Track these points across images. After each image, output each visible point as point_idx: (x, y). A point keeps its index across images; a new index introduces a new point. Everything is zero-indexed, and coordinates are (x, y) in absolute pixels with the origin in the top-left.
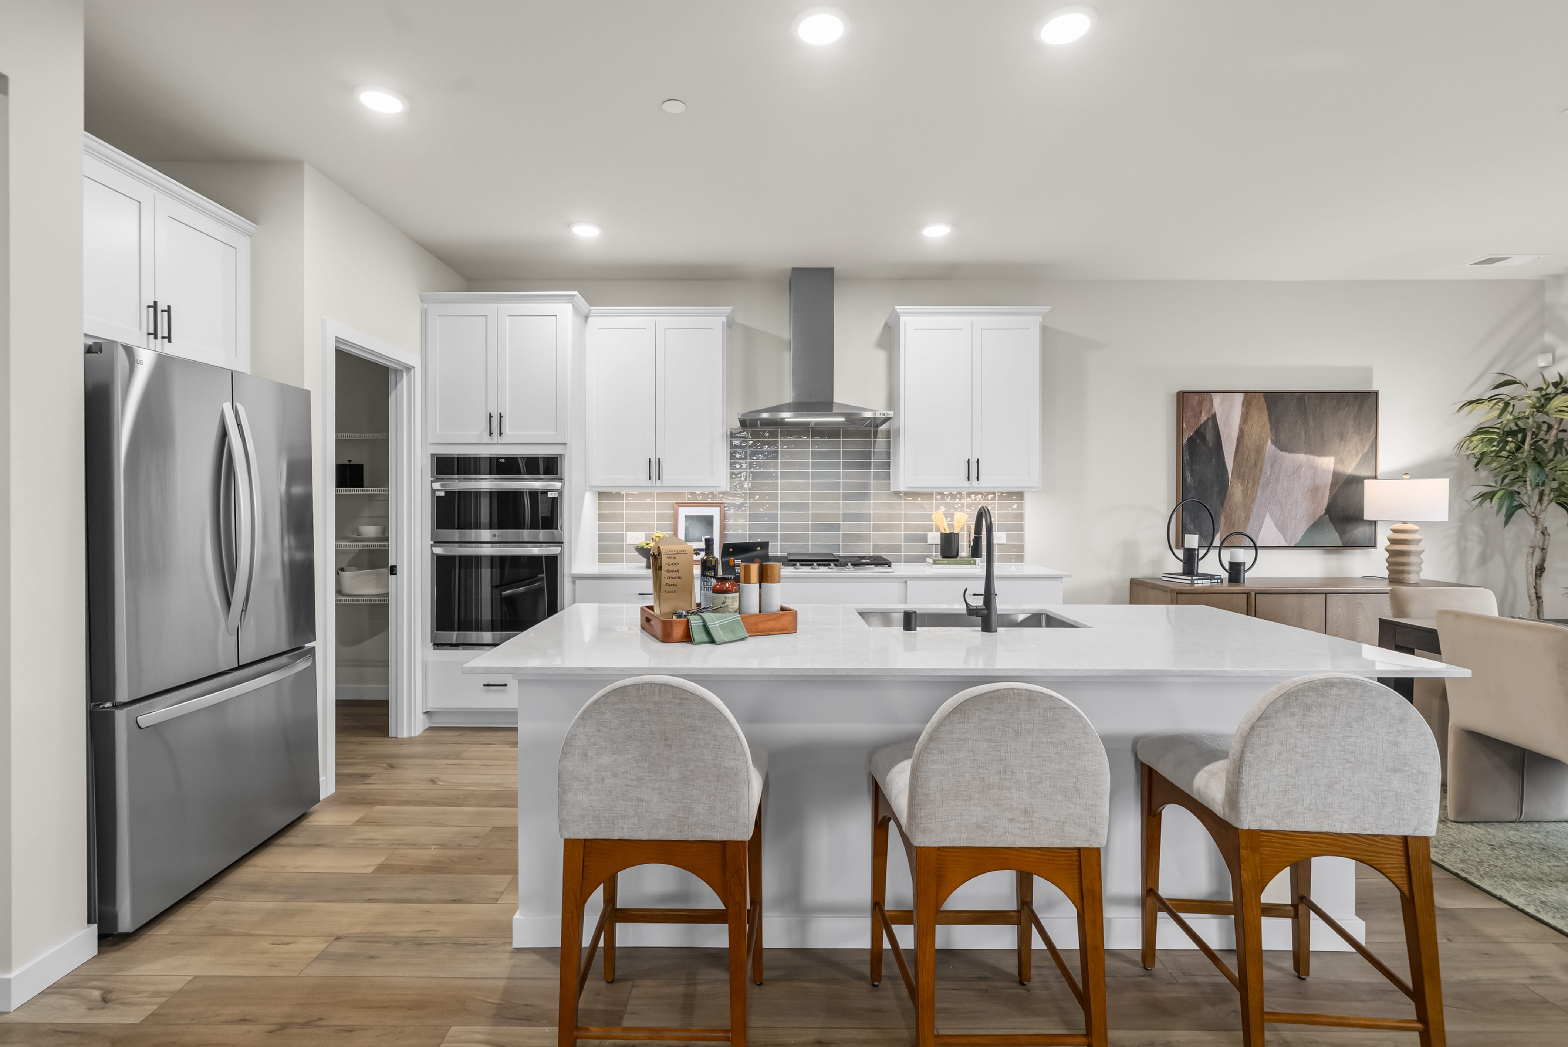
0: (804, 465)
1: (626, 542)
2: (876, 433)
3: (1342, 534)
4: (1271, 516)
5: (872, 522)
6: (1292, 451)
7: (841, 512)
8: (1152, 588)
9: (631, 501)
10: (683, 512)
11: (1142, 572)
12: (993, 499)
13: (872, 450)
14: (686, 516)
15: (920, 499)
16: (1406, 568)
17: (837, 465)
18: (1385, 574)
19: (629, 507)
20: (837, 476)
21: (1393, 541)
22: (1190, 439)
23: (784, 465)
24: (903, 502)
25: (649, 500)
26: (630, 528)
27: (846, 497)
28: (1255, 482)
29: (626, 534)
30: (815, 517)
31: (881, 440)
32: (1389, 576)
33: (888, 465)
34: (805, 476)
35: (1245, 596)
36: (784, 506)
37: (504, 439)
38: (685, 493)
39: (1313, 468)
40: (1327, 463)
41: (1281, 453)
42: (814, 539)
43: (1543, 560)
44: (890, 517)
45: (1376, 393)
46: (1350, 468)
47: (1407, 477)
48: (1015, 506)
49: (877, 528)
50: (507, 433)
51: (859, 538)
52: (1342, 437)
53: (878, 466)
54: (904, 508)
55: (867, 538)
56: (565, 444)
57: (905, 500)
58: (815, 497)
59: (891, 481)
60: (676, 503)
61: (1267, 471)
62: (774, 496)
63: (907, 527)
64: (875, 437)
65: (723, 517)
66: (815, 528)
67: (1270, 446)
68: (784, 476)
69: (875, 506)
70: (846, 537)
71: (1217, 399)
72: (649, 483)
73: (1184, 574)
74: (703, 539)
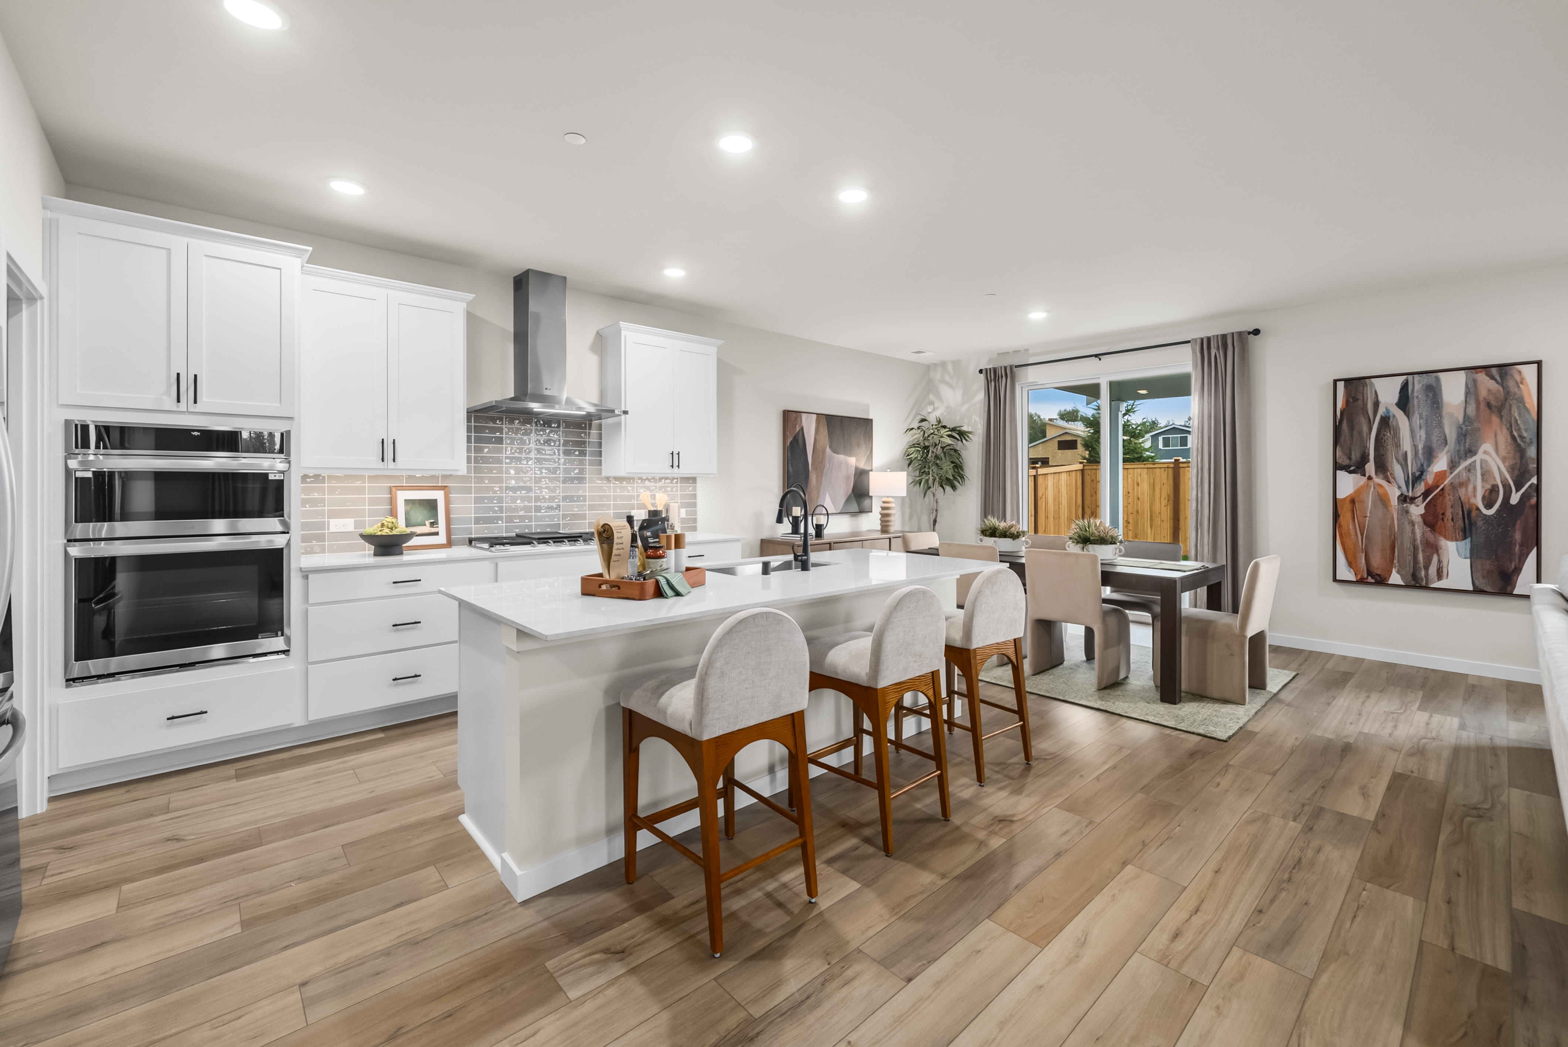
1: (329, 529)
2: (590, 425)
3: (859, 504)
4: (829, 494)
5: (587, 503)
6: (838, 453)
7: (561, 494)
8: (779, 544)
9: (334, 484)
10: (402, 496)
11: (766, 535)
12: (677, 483)
13: (587, 440)
14: (405, 500)
15: (625, 483)
16: (889, 524)
17: (558, 452)
18: (879, 527)
19: (332, 490)
20: (557, 461)
21: (883, 508)
22: (791, 443)
23: (508, 450)
24: (612, 485)
25: (358, 484)
26: (334, 515)
27: (565, 480)
28: (822, 472)
29: (329, 522)
30: (538, 499)
31: (594, 432)
32: (881, 529)
33: (600, 454)
35: (828, 545)
36: (510, 488)
37: (199, 408)
38: (403, 476)
39: (847, 464)
40: (852, 461)
41: (833, 454)
42: (537, 519)
43: (936, 516)
44: (601, 498)
45: (871, 420)
46: (862, 465)
47: (889, 470)
48: (691, 489)
49: (591, 508)
50: (204, 400)
51: (575, 517)
52: (859, 445)
53: (593, 454)
54: (613, 491)
55: (583, 517)
56: (292, 419)
57: (614, 483)
58: (538, 480)
59: (603, 467)
60: (393, 486)
61: (827, 465)
62: (499, 479)
63: (616, 507)
64: (590, 429)
65: (448, 503)
67: (828, 450)
68: (510, 460)
69: (587, 490)
71: (804, 416)
72: (381, 465)
73: (792, 533)
74: (427, 523)
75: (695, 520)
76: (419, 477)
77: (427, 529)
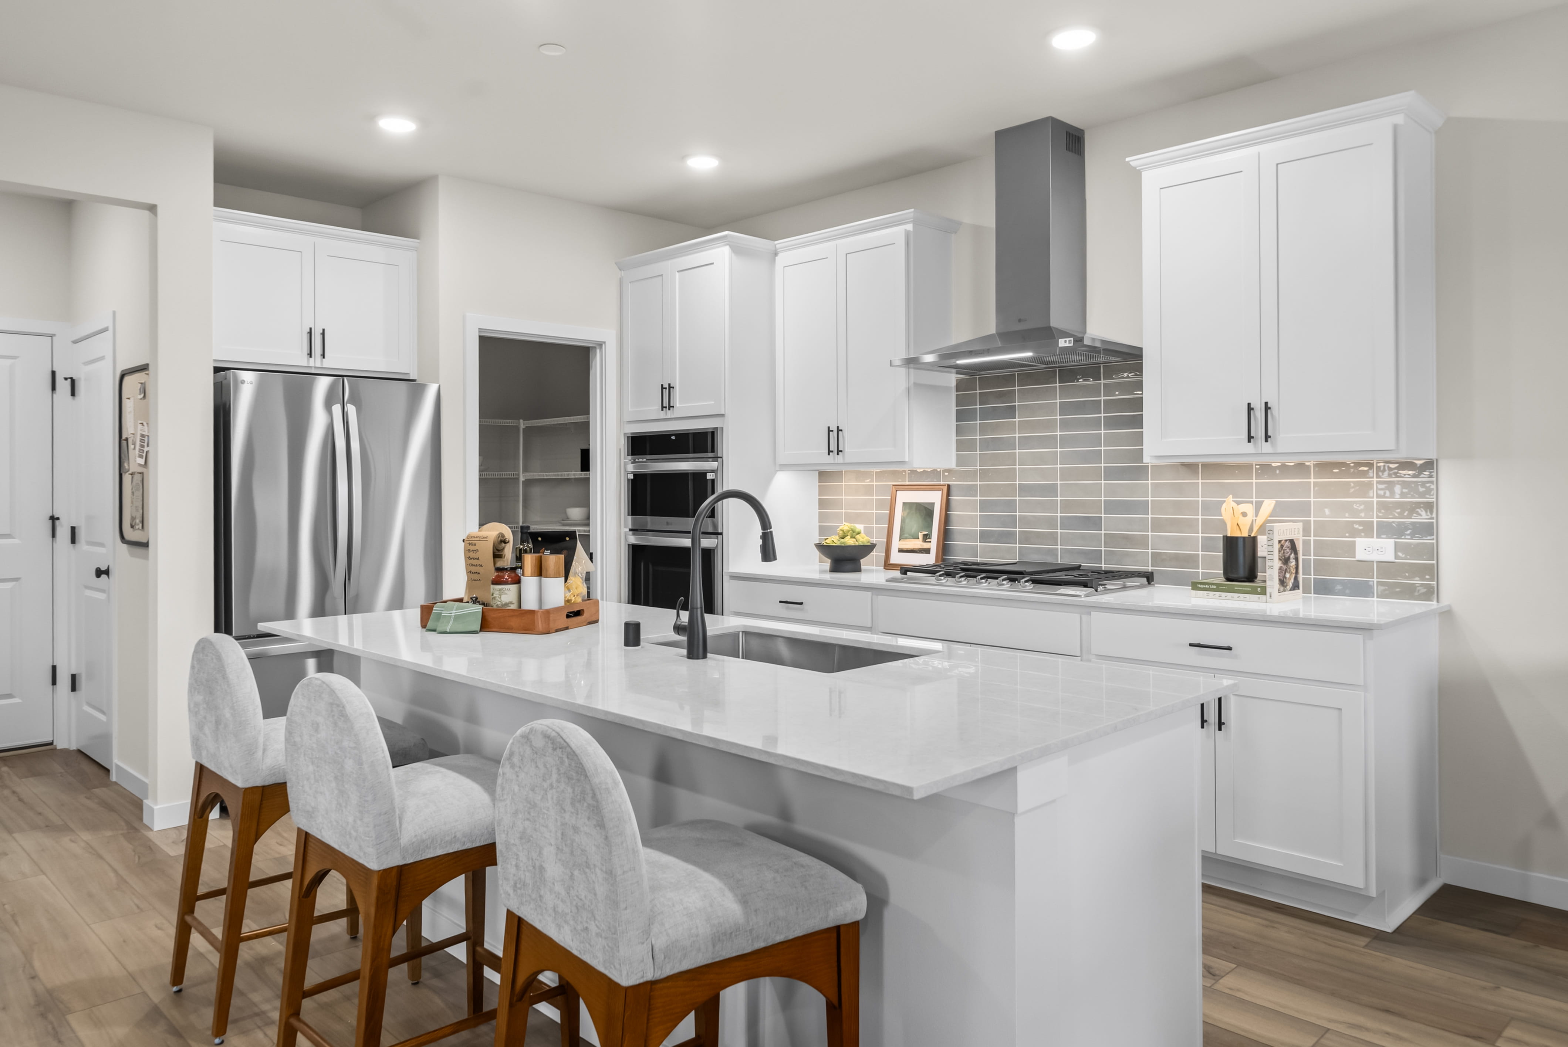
0: (1050, 425)
7: (1103, 499)
9: (850, 482)
10: (904, 497)
14: (904, 503)
17: (1096, 423)
19: (848, 491)
20: (1097, 440)
23: (1024, 426)
27: (1110, 474)
30: (1067, 506)
34: (1050, 441)
36: (1025, 490)
37: (674, 413)
38: (905, 472)
42: (1065, 540)
44: (1179, 507)
49: (1158, 525)
51: (1128, 540)
53: (1130, 422)
55: (1142, 542)
56: (723, 415)
58: (1066, 474)
59: (1145, 446)
60: (893, 485)
62: (1011, 474)
65: (947, 505)
66: (1067, 523)
68: (1025, 442)
70: (1111, 539)
72: (829, 459)
74: (921, 535)
75: (1432, 571)
76: (921, 472)
77: (918, 544)
